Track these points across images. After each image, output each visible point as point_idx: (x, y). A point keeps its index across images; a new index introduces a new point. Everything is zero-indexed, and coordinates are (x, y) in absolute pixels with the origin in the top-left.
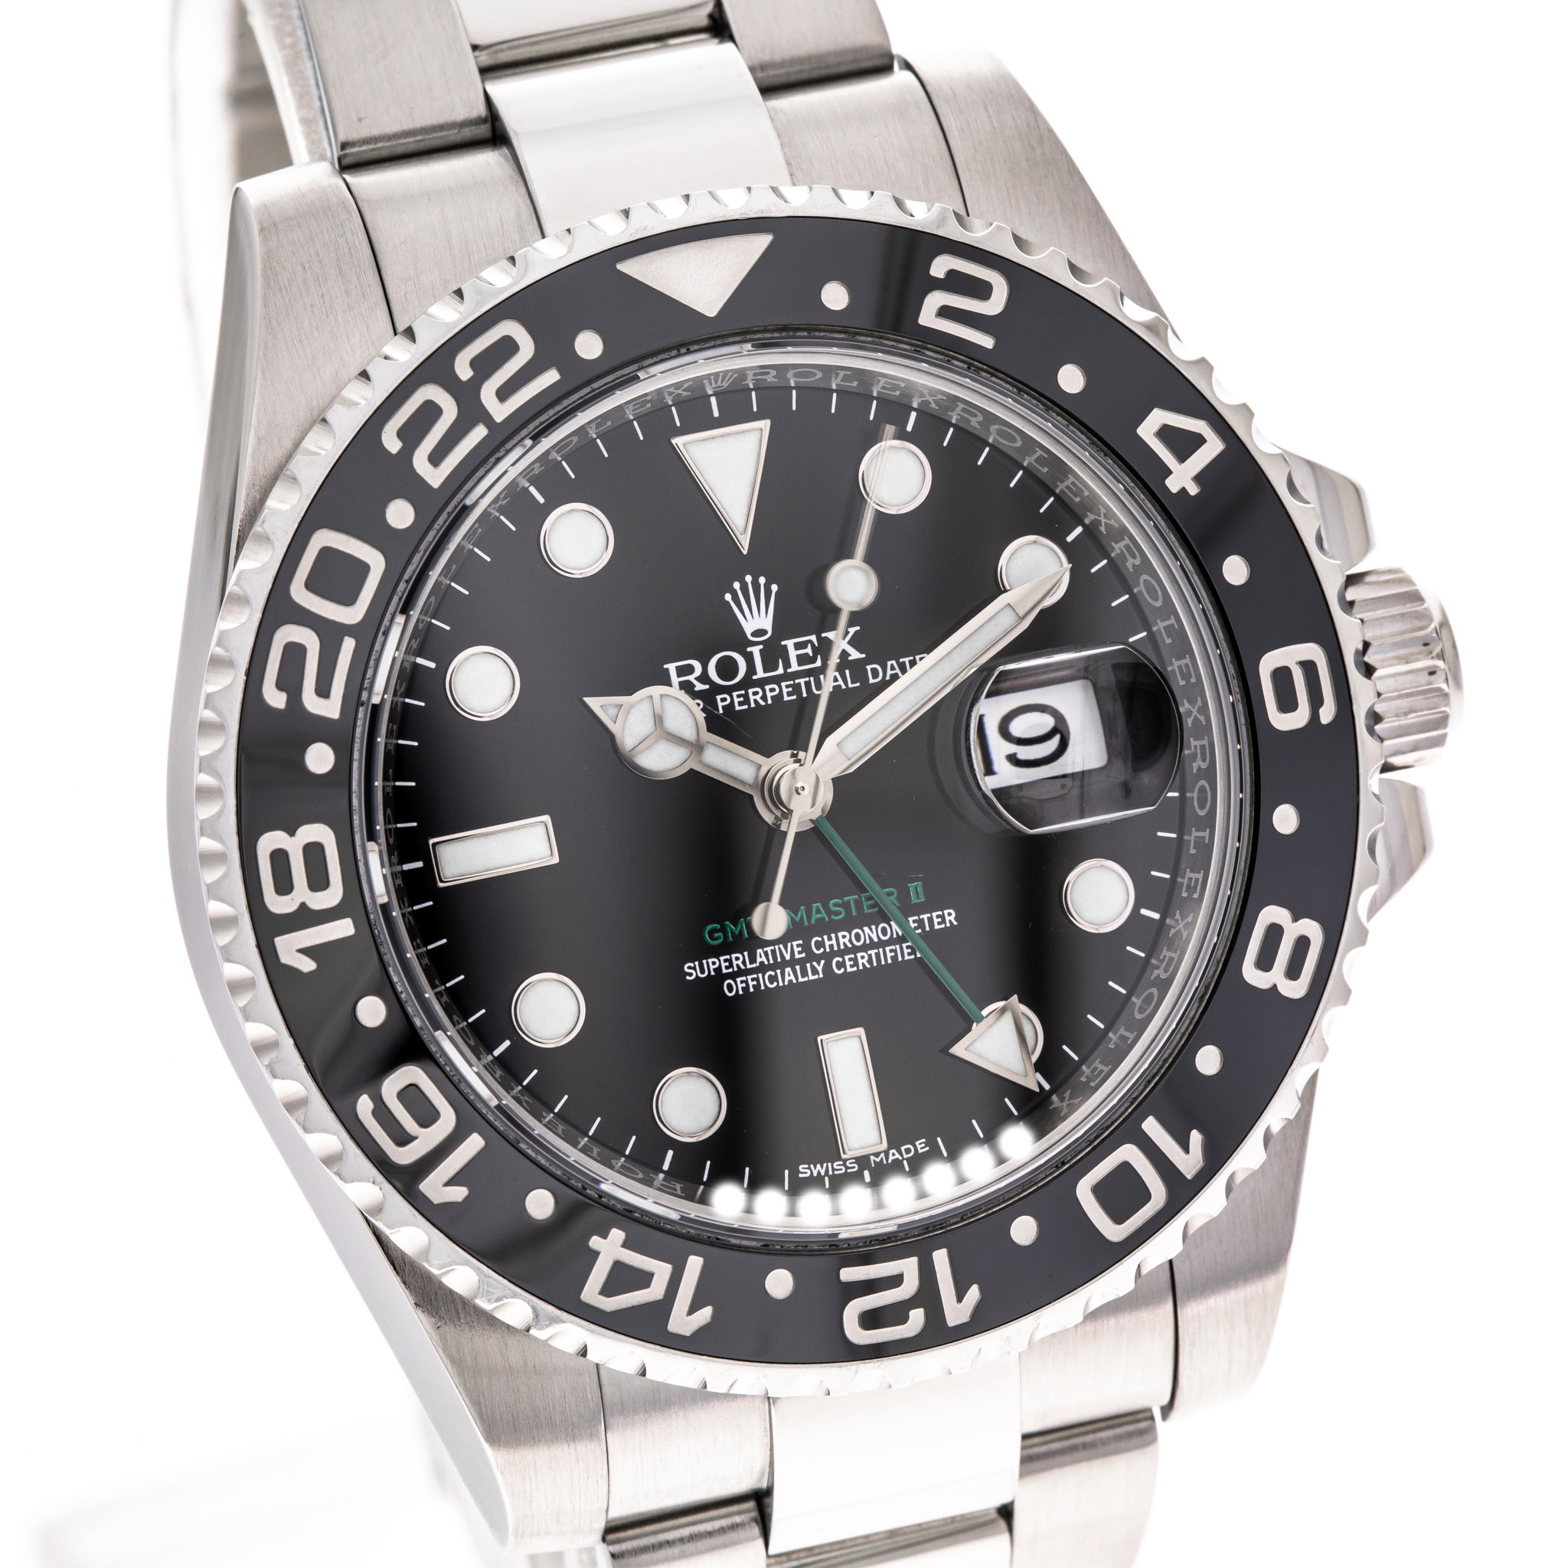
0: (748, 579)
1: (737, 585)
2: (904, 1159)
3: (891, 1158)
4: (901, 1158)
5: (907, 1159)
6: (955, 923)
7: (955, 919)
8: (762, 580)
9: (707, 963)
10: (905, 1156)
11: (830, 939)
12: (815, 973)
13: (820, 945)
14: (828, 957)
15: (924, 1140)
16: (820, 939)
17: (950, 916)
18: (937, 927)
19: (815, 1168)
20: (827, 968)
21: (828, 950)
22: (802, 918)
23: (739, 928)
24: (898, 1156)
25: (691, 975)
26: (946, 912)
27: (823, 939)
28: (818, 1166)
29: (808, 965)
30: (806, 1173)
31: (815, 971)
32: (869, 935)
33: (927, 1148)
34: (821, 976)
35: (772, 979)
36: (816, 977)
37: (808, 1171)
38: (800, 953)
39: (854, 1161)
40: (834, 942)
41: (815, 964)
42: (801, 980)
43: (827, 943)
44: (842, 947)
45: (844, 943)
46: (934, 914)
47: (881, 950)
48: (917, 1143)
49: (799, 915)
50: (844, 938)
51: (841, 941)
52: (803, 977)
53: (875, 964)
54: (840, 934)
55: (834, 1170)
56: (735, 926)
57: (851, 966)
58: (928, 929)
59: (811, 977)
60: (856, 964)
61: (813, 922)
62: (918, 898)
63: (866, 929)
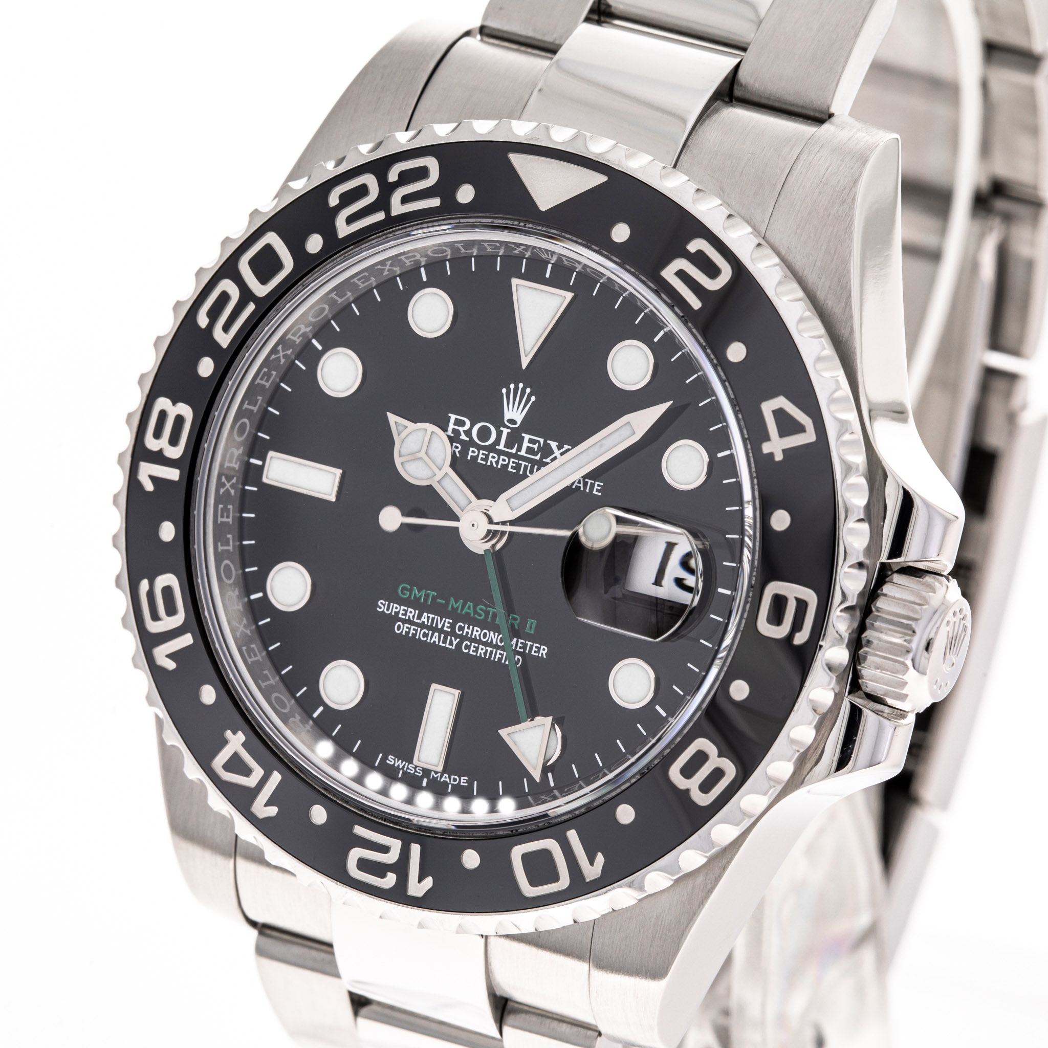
0: (521, 385)
1: (512, 386)
2: (450, 783)
3: (443, 779)
4: (449, 782)
5: (452, 785)
6: (545, 657)
7: (546, 654)
8: (528, 390)
9: (393, 606)
10: (452, 782)
11: (468, 628)
12: (451, 644)
13: (461, 628)
14: (463, 638)
15: (467, 778)
16: (463, 625)
17: (544, 650)
18: (533, 653)
19: (398, 761)
20: (459, 645)
21: (464, 634)
22: (458, 607)
23: (420, 594)
24: (447, 780)
25: (380, 608)
26: (542, 647)
27: (465, 626)
28: (400, 761)
29: (449, 637)
30: (391, 761)
31: (451, 643)
32: (492, 638)
33: (467, 784)
34: (454, 648)
35: (425, 635)
36: (450, 647)
37: (393, 762)
38: (448, 627)
39: (421, 769)
40: (470, 631)
41: (453, 638)
42: (441, 644)
43: (466, 630)
44: (473, 637)
45: (475, 635)
46: (535, 645)
47: (495, 650)
48: (462, 778)
49: (458, 604)
50: (477, 632)
51: (475, 633)
52: (443, 643)
53: (487, 657)
54: (476, 628)
55: (408, 768)
56: (419, 592)
57: (473, 651)
58: (527, 652)
59: (448, 646)
60: (476, 651)
61: (463, 612)
62: (530, 630)
63: (492, 633)
